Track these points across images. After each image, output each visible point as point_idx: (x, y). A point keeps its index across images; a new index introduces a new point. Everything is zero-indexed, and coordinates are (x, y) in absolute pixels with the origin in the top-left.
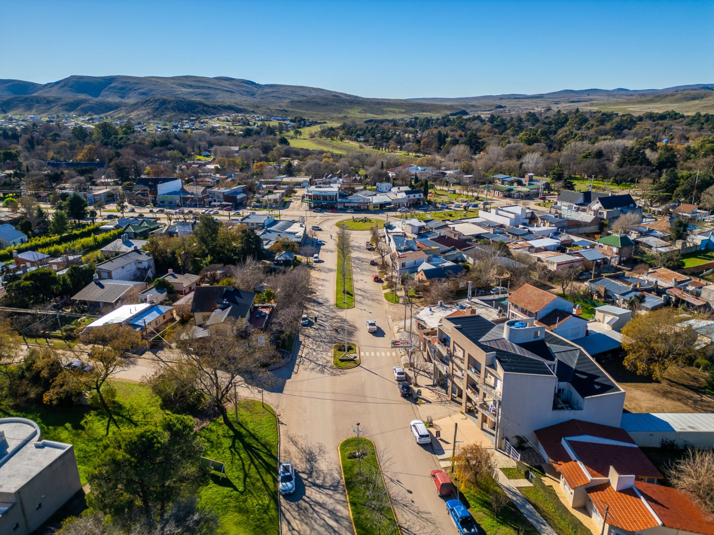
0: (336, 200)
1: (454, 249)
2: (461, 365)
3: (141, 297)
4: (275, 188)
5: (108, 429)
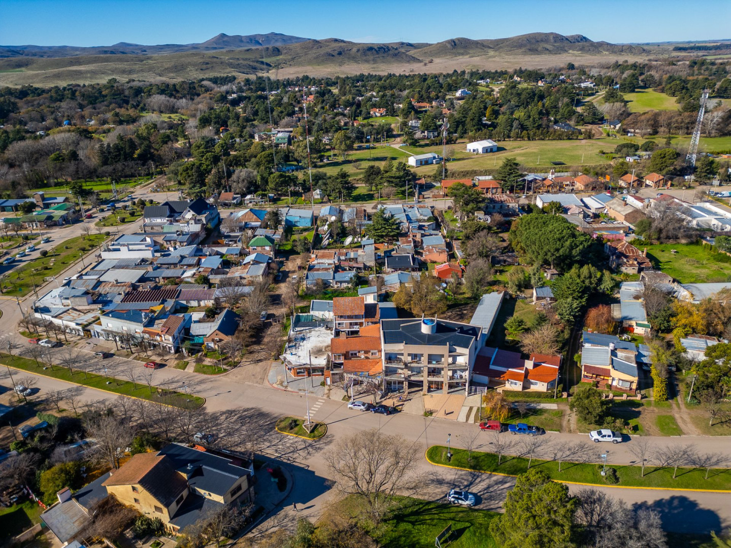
1: (164, 300)
2: (419, 365)
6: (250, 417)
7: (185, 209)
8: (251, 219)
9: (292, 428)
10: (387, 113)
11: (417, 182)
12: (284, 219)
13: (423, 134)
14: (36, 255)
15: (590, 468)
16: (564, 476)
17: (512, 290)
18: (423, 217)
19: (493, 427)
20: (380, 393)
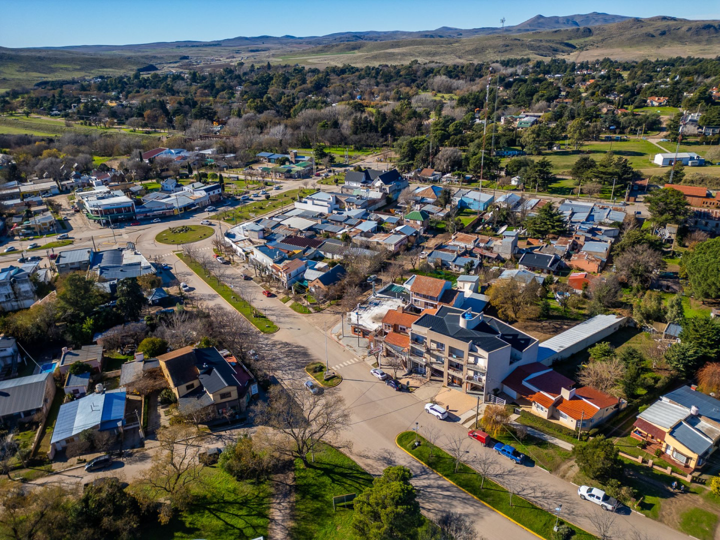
0: (134, 210)
1: (309, 248)
2: (441, 354)
3: (68, 390)
4: (29, 205)
5: (220, 519)
6: (295, 353)
7: (376, 178)
8: (428, 195)
9: (315, 372)
10: (668, 104)
11: (637, 182)
12: (458, 199)
13: (700, 130)
14: (263, 197)
15: (547, 518)
16: (511, 511)
17: (637, 318)
18: (607, 221)
19: (478, 438)
20: (406, 371)
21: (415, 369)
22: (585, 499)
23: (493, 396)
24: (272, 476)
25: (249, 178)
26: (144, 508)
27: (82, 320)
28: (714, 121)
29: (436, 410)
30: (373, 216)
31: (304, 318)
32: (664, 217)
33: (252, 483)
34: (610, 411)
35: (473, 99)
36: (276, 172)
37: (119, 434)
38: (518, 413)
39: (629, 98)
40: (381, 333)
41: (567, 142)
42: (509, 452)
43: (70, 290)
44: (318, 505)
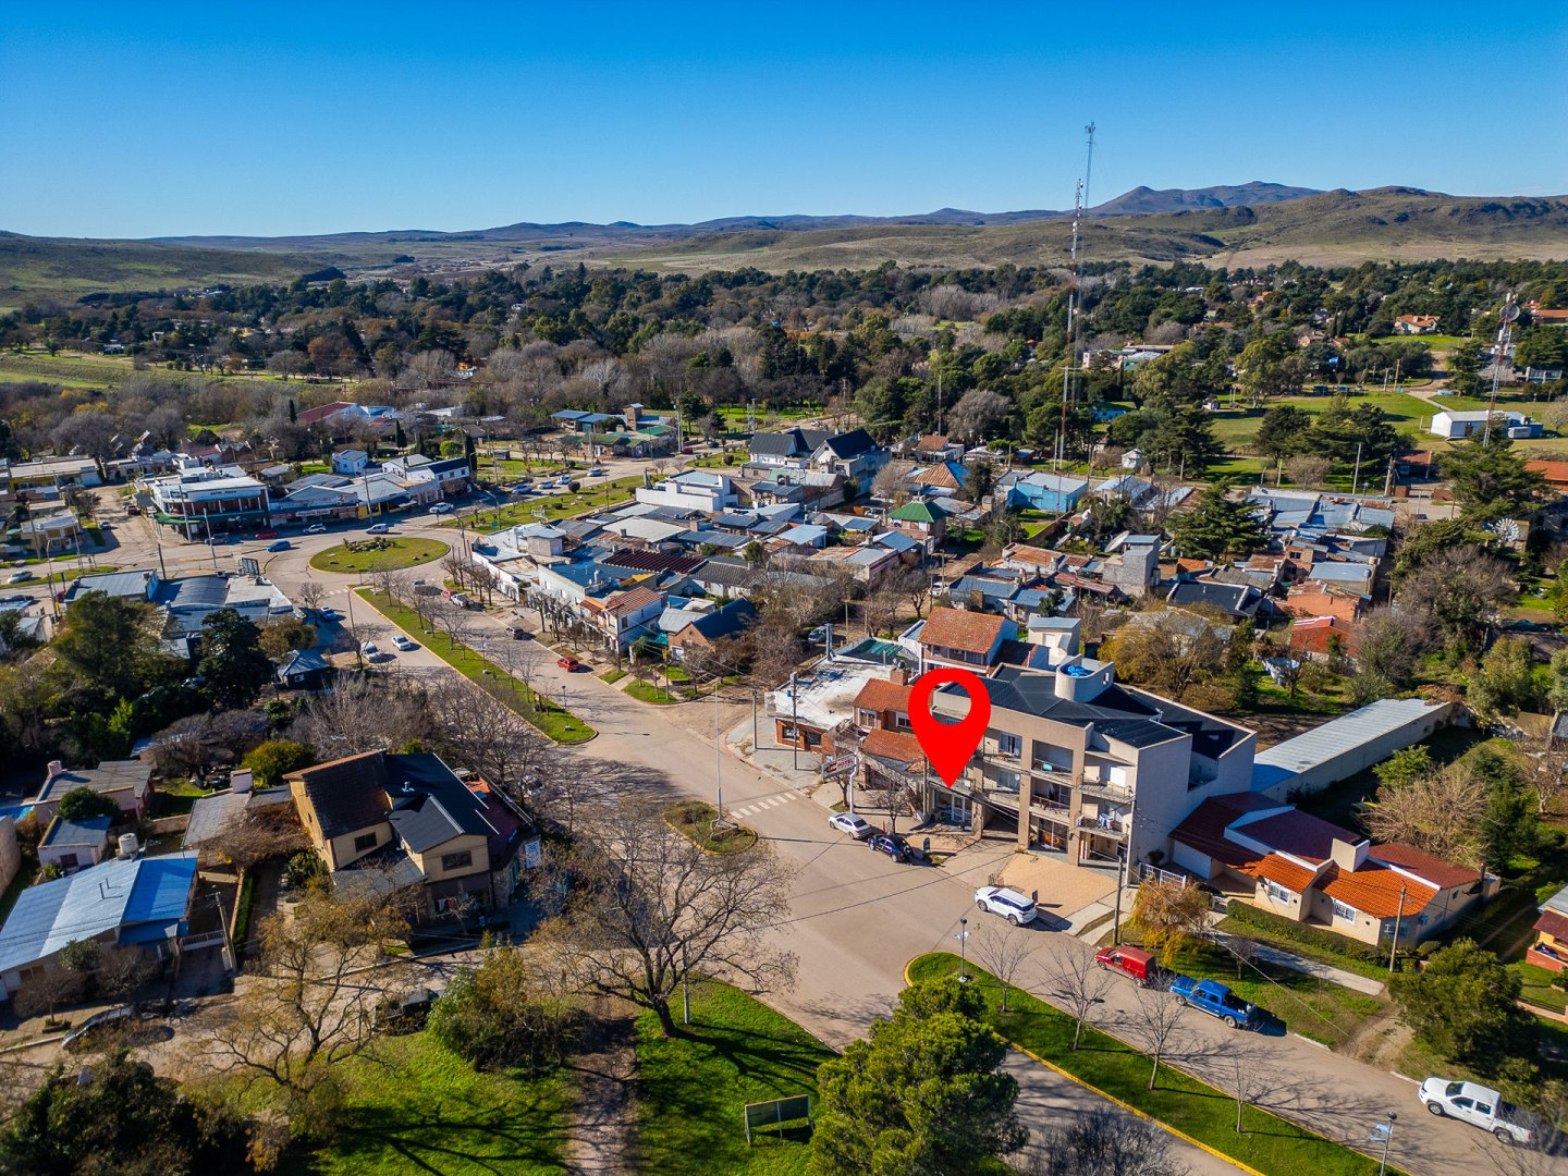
0: (264, 506)
1: (669, 574)
2: (1011, 766)
3: (47, 854)
4: (23, 499)
5: (426, 1167)
6: (637, 783)
7: (820, 443)
8: (939, 480)
9: (689, 821)
10: (1441, 328)
11: (1407, 458)
12: (1008, 488)
13: (1519, 374)
14: (565, 489)
15: (1346, 1162)
16: (1245, 1147)
17: (1475, 705)
18: (1355, 525)
19: (1127, 965)
20: (919, 818)
21: (942, 813)
22: (1443, 1114)
23: (1150, 868)
24: (574, 1058)
25: (535, 456)
26: (208, 1128)
27: (109, 707)
28: (1547, 357)
29: (1006, 902)
30: (818, 517)
31: (658, 713)
32: (1493, 506)
33: (517, 1077)
34: (1463, 900)
35: (1021, 321)
36: (594, 443)
37: (169, 956)
38: (1219, 909)
39: (1355, 319)
40: (850, 732)
41: (1232, 397)
42: (1214, 999)
43: (85, 631)
44: (705, 1131)
